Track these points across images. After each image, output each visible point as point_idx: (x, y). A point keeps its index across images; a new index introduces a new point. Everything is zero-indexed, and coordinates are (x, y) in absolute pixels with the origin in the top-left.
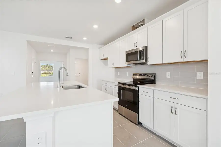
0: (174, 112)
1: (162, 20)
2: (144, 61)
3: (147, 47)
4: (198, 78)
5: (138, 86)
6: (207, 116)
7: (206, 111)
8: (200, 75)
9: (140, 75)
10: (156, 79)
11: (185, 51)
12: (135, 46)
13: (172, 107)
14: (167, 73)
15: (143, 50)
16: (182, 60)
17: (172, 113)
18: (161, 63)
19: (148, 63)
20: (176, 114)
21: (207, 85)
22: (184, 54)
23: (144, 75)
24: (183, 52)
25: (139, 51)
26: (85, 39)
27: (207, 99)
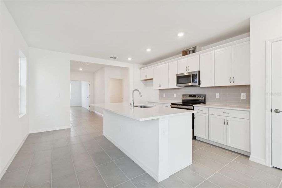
0: (226, 123)
1: (213, 51)
2: (197, 84)
3: (199, 72)
4: (242, 98)
5: (193, 105)
6: (250, 123)
7: (249, 119)
8: (243, 96)
9: (190, 96)
10: (206, 100)
11: (233, 78)
12: (187, 69)
13: (225, 120)
14: (217, 94)
15: (196, 74)
16: (230, 84)
17: (225, 124)
18: (213, 86)
19: (201, 86)
20: (228, 125)
21: (249, 103)
22: (232, 79)
23: (195, 96)
24: (232, 78)
25: (192, 75)
26: (130, 59)
27: (249, 111)
